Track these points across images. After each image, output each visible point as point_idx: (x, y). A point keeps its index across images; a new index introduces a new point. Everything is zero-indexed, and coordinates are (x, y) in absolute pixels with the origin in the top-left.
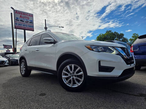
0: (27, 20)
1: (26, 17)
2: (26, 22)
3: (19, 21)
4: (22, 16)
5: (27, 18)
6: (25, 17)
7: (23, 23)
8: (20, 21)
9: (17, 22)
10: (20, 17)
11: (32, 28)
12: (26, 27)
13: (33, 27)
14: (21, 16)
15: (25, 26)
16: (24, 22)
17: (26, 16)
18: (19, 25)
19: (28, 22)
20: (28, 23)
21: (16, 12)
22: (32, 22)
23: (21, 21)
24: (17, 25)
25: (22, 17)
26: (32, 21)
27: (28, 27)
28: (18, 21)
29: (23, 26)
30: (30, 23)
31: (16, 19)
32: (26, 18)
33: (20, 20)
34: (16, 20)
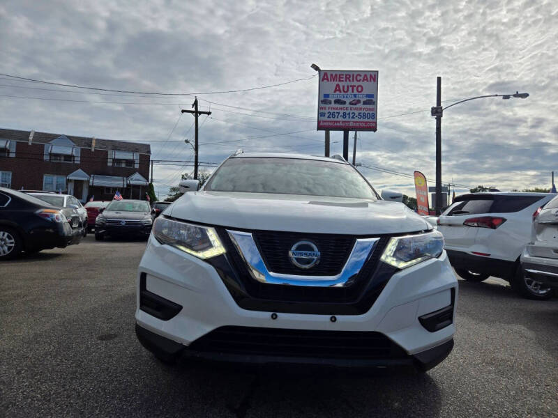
0: (355, 95)
1: (353, 87)
2: (351, 103)
3: (330, 103)
4: (341, 84)
5: (355, 88)
6: (350, 89)
7: (341, 109)
8: (333, 105)
9: (325, 108)
10: (336, 91)
11: (371, 120)
12: (351, 120)
13: (374, 116)
14: (338, 85)
15: (347, 119)
16: (347, 105)
17: (353, 84)
18: (329, 117)
19: (359, 102)
20: (359, 106)
21: (325, 76)
22: (371, 100)
23: (337, 102)
24: (326, 119)
25: (340, 91)
26: (372, 96)
27: (357, 119)
28: (327, 106)
29: (340, 119)
30: (365, 103)
31: (322, 98)
32: (353, 91)
33: (333, 100)
34: (322, 101)
